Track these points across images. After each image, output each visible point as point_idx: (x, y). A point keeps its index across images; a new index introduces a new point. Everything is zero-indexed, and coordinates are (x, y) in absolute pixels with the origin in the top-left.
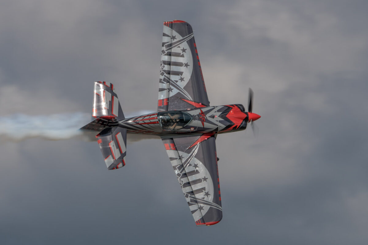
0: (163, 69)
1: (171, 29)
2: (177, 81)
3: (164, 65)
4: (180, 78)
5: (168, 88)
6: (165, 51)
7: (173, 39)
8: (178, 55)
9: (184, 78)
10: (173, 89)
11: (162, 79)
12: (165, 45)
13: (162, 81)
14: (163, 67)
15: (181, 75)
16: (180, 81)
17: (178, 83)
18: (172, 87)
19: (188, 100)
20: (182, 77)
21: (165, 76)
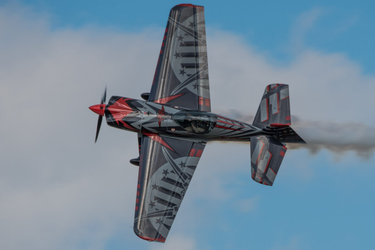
0: (183, 189)
1: (158, 231)
2: (172, 172)
3: (180, 194)
4: (167, 174)
5: (184, 167)
6: (174, 209)
7: (161, 220)
8: (162, 201)
9: (163, 173)
10: (180, 164)
11: (188, 179)
12: (172, 216)
13: (189, 177)
14: (183, 192)
15: (164, 178)
16: (168, 171)
17: (172, 169)
18: (180, 167)
19: (166, 148)
20: (164, 175)
21: (184, 182)
